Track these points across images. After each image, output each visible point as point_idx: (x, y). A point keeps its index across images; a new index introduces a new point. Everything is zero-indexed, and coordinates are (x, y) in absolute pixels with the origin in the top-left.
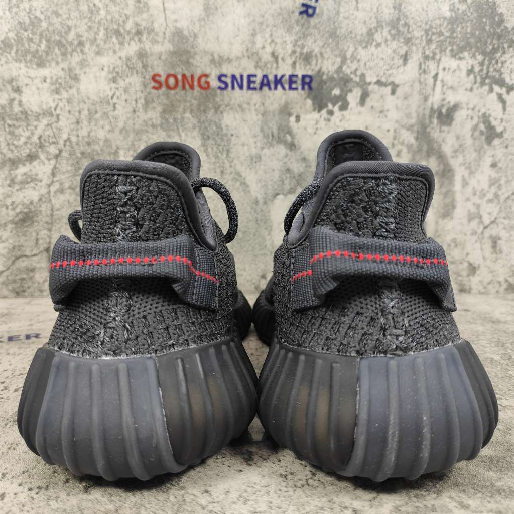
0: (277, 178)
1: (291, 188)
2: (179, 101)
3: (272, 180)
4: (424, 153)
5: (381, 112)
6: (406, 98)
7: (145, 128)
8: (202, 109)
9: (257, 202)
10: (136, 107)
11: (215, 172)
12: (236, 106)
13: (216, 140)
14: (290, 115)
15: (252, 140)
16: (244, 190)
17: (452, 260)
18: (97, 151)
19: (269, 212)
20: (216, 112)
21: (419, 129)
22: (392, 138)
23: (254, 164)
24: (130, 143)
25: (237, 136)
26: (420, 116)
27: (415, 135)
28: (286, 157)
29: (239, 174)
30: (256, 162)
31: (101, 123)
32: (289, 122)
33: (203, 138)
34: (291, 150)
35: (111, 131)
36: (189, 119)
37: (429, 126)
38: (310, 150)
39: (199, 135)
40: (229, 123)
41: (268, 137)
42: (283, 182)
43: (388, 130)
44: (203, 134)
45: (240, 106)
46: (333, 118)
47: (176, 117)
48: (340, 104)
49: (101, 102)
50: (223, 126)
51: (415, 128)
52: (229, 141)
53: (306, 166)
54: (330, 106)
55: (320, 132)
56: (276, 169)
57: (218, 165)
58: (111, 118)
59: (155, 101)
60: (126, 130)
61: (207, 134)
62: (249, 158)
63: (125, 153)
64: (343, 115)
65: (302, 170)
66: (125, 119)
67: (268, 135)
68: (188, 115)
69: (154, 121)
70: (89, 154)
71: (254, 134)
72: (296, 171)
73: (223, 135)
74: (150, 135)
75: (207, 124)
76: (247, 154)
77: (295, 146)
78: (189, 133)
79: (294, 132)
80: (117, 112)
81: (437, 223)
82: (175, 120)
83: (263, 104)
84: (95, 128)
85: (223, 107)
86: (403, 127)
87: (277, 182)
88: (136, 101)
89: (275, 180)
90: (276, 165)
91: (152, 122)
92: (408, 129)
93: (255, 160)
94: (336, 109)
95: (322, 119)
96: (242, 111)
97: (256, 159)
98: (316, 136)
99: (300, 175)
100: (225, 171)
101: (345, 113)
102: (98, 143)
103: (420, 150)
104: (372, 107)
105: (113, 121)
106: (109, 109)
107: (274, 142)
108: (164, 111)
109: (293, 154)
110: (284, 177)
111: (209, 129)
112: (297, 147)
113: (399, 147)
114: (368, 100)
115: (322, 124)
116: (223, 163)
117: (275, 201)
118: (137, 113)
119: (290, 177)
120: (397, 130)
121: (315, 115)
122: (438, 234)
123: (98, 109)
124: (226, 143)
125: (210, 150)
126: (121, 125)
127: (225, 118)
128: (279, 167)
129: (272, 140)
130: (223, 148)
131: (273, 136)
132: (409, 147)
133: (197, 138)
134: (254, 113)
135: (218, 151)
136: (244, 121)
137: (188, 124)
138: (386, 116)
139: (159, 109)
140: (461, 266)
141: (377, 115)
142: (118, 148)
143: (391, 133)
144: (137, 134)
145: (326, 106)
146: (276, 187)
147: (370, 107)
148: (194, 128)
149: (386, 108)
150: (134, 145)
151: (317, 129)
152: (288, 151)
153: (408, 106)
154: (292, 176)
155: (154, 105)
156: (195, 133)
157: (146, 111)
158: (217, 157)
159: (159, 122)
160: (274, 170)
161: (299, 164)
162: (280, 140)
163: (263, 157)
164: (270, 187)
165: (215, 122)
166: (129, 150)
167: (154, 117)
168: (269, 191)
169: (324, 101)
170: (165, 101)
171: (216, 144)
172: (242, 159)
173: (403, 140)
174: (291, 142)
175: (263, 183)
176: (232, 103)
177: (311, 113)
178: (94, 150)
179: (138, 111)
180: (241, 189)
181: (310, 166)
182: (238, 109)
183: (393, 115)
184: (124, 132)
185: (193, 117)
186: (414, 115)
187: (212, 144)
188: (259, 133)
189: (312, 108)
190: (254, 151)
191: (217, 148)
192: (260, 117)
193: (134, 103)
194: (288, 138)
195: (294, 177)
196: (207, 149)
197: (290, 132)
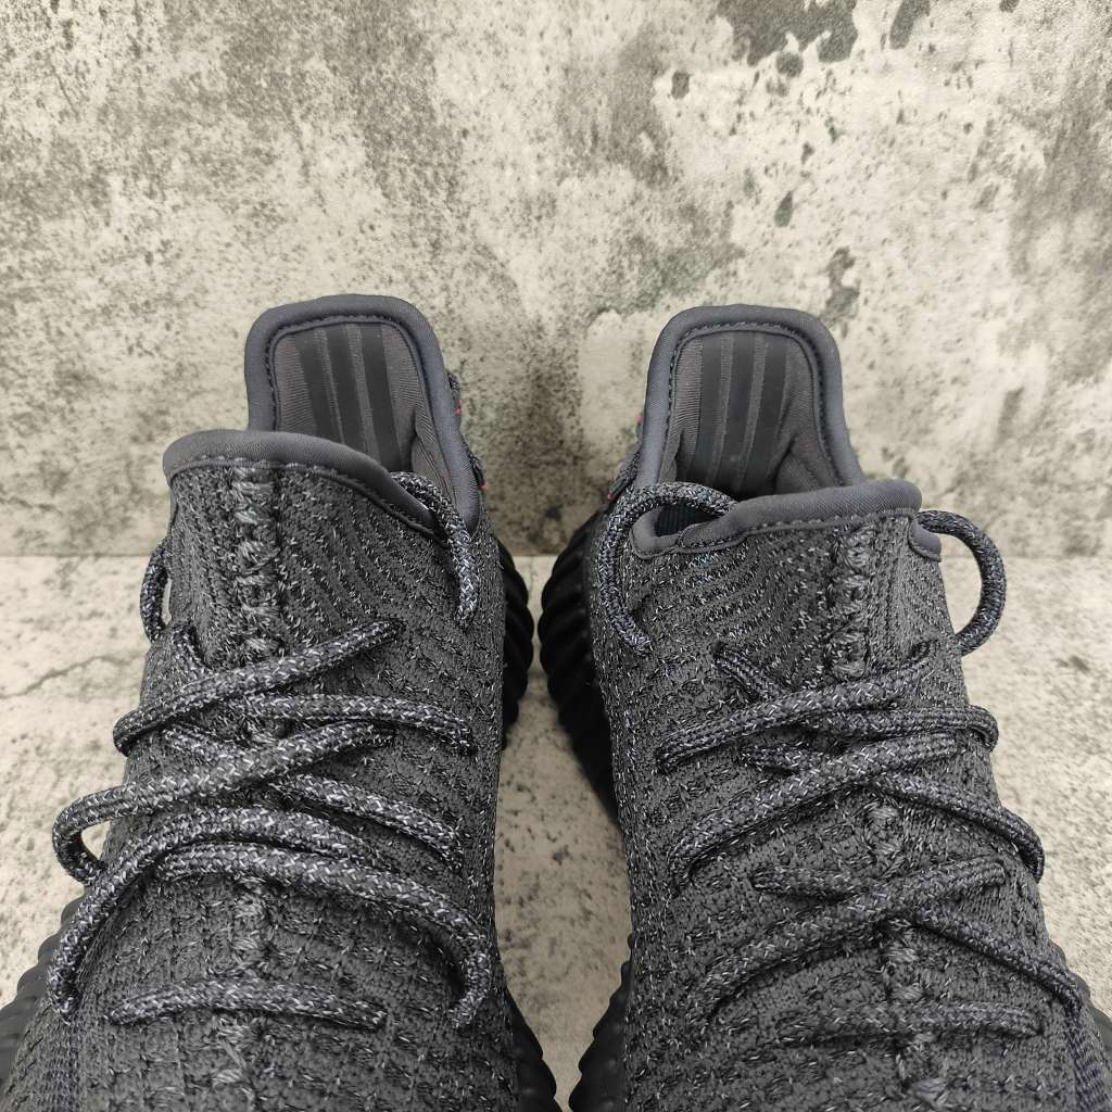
0: (603, 263)
1: (643, 294)
2: (285, 17)
3: (586, 270)
4: (1064, 200)
5: (957, 67)
6: (1047, 22)
7: (180, 105)
8: (363, 44)
9: (540, 329)
10: (140, 32)
11: (415, 245)
12: (479, 35)
13: (413, 148)
14: (656, 70)
15: (527, 149)
16: (500, 297)
17: (1068, 481)
18: (34, 176)
19: (575, 356)
20: (411, 53)
21: (1069, 125)
22: (974, 151)
23: (535, 223)
24: (135, 152)
25: (481, 137)
26: (1081, 83)
27: (1050, 143)
28: (633, 203)
29: (486, 251)
30: (539, 218)
31: (33, 87)
32: (650, 94)
33: (370, 138)
34: (650, 184)
35: (70, 113)
36: (323, 79)
37: (1101, 116)
38: (710, 183)
39: (359, 132)
40: (454, 93)
41: (582, 140)
42: (621, 276)
43: (968, 127)
44: (369, 129)
45: (490, 37)
46: (796, 85)
47: (277, 68)
48: (827, 35)
49: (18, 17)
50: (435, 104)
51: (1056, 122)
52: (456, 150)
53: (694, 232)
54: (792, 44)
55: (748, 127)
56: (600, 240)
57: (422, 223)
58: (60, 70)
59: (202, 13)
60: (119, 114)
61: (383, 127)
62: (517, 206)
63: (125, 182)
64: (830, 73)
65: (679, 242)
66: (106, 71)
67: (580, 133)
68: (316, 65)
69: (205, 82)
70: (11, 185)
71: (537, 131)
72: (662, 244)
73: (434, 132)
74: (198, 129)
75: (381, 97)
76: (513, 192)
77: (665, 170)
78: (325, 125)
79: (667, 125)
80: (77, 51)
81: (1052, 392)
82: (276, 80)
83: (570, 32)
84: (15, 104)
85: (435, 37)
86: (1016, 115)
87: (604, 276)
88: (136, 13)
89: (597, 269)
90: (602, 226)
91: (201, 87)
92: (1032, 126)
93: (536, 212)
94: (811, 52)
95: (761, 84)
96: (497, 53)
97: (539, 210)
98: (734, 139)
99: (671, 258)
100: (445, 243)
101: (839, 68)
102: (34, 152)
103: (1052, 189)
104: (932, 49)
105: (70, 80)
106: (50, 42)
107: (600, 160)
108: (237, 50)
109: (657, 194)
110: (625, 263)
111: (388, 111)
112: (670, 173)
113: (992, 179)
114: (923, 23)
115: (759, 101)
116: (439, 218)
117: (594, 327)
118: (148, 58)
119: (643, 263)
120: (998, 127)
121: (741, 73)
122: (1048, 418)
123: (14, 40)
124: (445, 159)
125: (394, 177)
126: (99, 94)
127: (441, 75)
128: (610, 233)
129: (592, 151)
130: (436, 173)
131: (595, 138)
132: (1023, 180)
133: (351, 139)
134: (536, 61)
135: (421, 183)
136: (503, 86)
137: (318, 93)
138: (970, 81)
139: (218, 43)
140: (1089, 496)
141: (942, 78)
142: (100, 168)
143: (977, 134)
144: (154, 123)
145: (779, 41)
146: (597, 289)
147: (925, 48)
148: (340, 109)
149: (976, 52)
150: (150, 160)
151: (739, 117)
152: (642, 185)
153: (1050, 49)
154: (648, 258)
155: (200, 29)
156: (344, 125)
157: (175, 50)
158: (417, 200)
159: (222, 87)
160: (594, 241)
161: (674, 225)
162: (619, 153)
163: (562, 205)
164: (579, 289)
165: (408, 88)
166: (136, 177)
167: (203, 69)
168: (576, 301)
169: (775, 24)
170: (233, 14)
171: (413, 161)
172: (497, 206)
173: (1011, 157)
174: (654, 157)
175: (561, 279)
176: (462, 25)
177: (726, 63)
178: (24, 176)
179: (149, 49)
180: (493, 295)
181: (708, 233)
182: (483, 45)
183: (994, 77)
184: (112, 117)
185: (334, 69)
186: (1061, 80)
187: (400, 160)
188: (553, 129)
189: (731, 48)
190: (534, 184)
191: (418, 172)
192: (556, 74)
193: (131, 19)
194: (646, 144)
195: (656, 263)
196: (386, 175)
197: (652, 128)
